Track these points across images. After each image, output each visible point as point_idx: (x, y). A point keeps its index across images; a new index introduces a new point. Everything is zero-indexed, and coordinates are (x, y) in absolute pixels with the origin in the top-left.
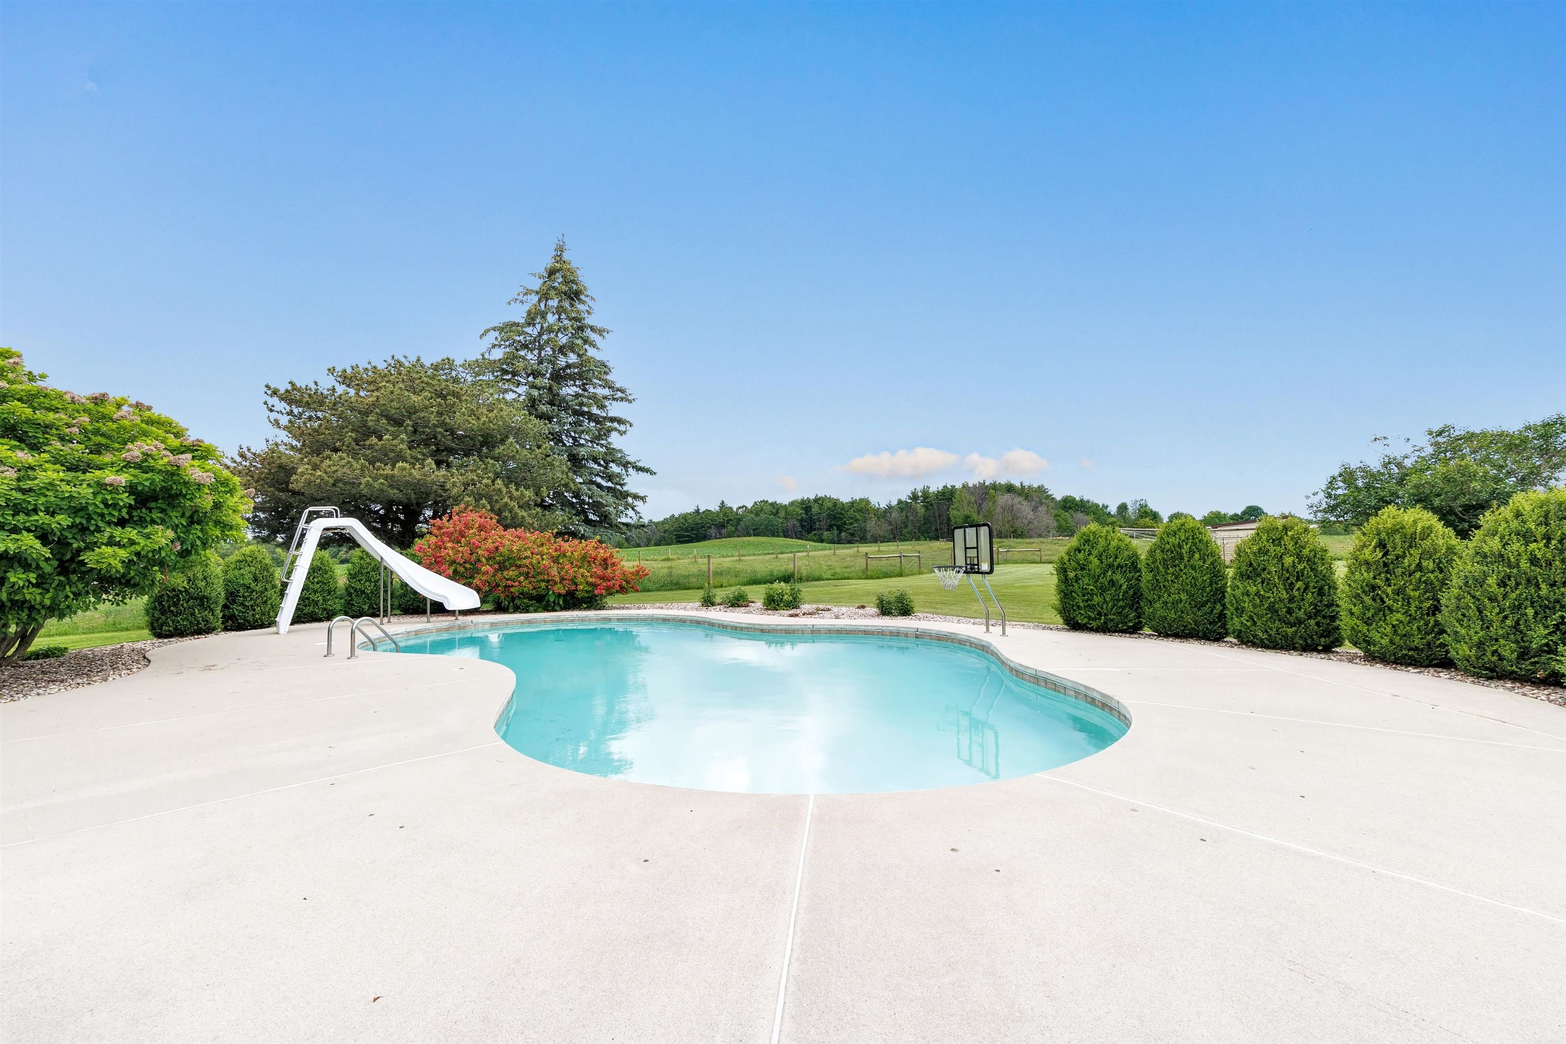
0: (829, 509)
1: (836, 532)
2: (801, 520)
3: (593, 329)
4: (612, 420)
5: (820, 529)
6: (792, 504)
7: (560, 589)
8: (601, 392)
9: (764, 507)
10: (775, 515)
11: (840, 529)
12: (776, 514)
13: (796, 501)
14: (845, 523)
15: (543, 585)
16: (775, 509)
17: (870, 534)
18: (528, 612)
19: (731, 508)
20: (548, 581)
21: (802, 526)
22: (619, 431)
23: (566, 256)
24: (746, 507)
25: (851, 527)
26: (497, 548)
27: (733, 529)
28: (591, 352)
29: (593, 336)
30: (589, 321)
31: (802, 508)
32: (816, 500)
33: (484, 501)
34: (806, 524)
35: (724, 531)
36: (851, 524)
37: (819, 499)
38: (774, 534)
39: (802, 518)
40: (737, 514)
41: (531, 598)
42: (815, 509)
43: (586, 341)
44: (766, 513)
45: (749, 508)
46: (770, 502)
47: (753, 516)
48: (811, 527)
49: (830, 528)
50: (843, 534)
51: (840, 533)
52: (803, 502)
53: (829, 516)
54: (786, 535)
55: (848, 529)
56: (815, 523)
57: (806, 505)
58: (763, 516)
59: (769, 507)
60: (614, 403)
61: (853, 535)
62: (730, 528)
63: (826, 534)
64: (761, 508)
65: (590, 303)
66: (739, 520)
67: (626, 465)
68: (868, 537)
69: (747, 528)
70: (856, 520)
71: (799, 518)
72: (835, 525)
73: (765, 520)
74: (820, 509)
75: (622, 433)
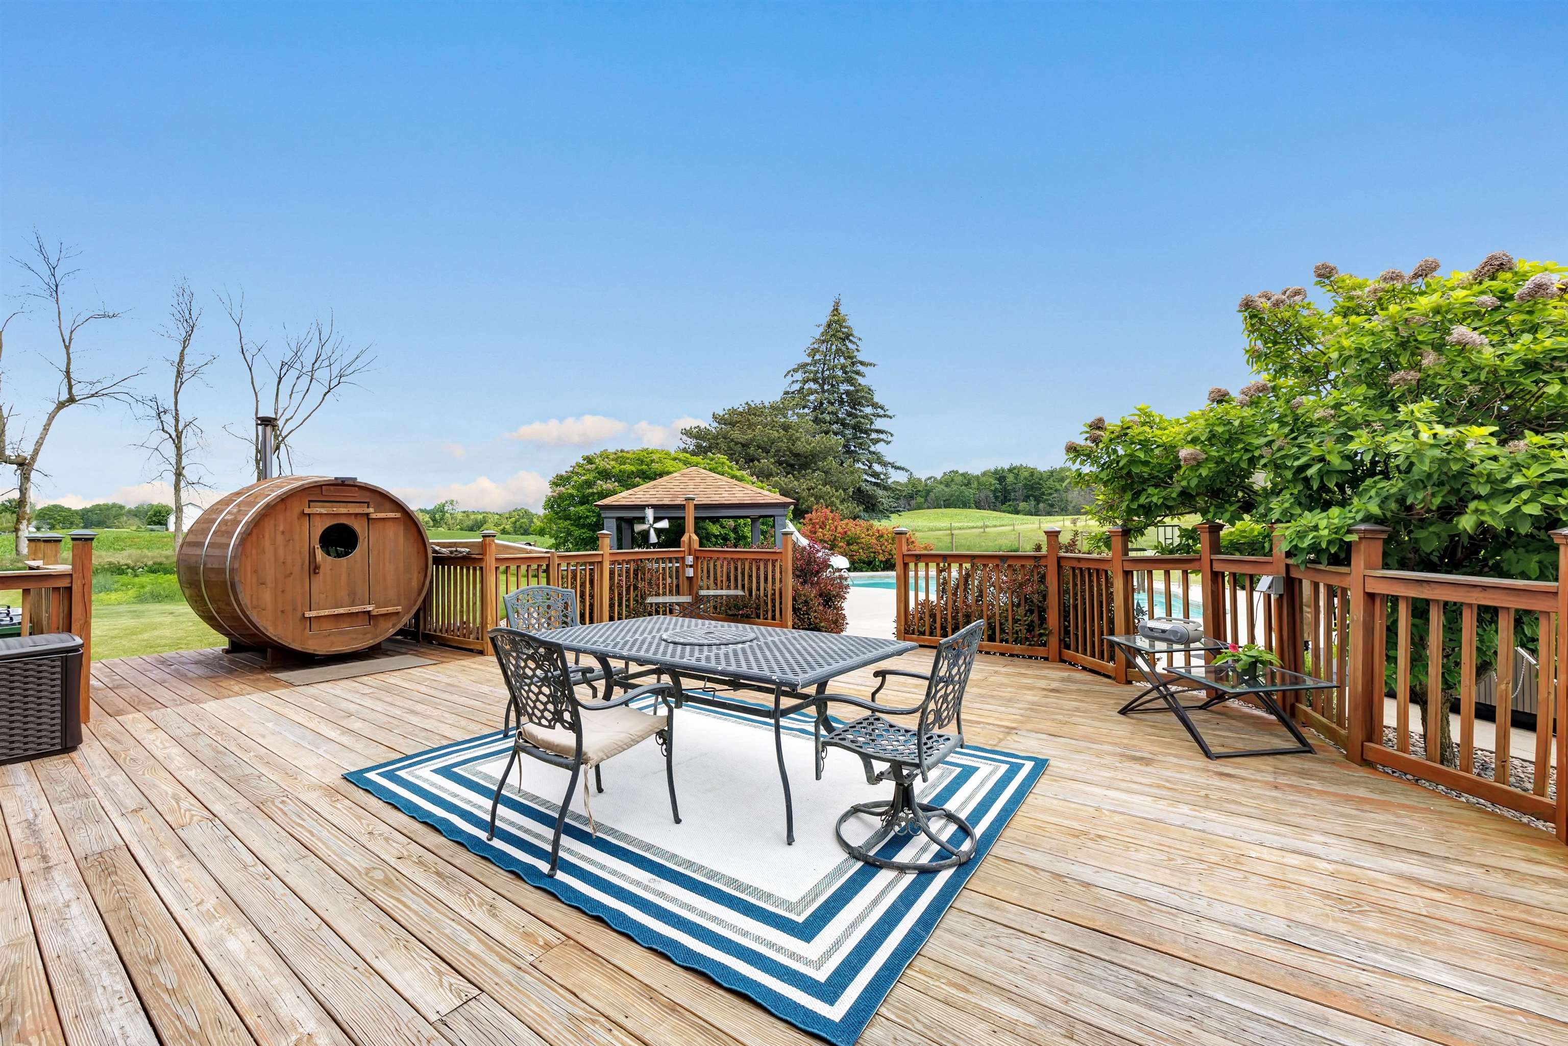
0: (1025, 478)
1: (1033, 503)
2: (995, 491)
3: (862, 363)
4: (879, 431)
5: (1015, 500)
6: (984, 474)
7: (881, 557)
8: (869, 410)
9: (955, 478)
10: (966, 485)
11: (1038, 500)
12: (968, 484)
13: (989, 471)
14: (1043, 494)
15: (872, 555)
16: (967, 480)
17: (1072, 505)
18: (862, 571)
19: (919, 480)
20: (875, 553)
21: (996, 497)
22: (885, 441)
23: (843, 310)
24: (935, 479)
25: (1051, 497)
26: (846, 532)
27: (922, 500)
28: (861, 380)
29: (860, 368)
30: (860, 357)
31: (996, 479)
32: (1010, 470)
33: (822, 501)
34: (999, 494)
35: (913, 503)
36: (1051, 494)
37: (1014, 468)
38: (965, 505)
39: (996, 489)
40: (926, 485)
41: (864, 563)
42: (1010, 478)
43: (858, 373)
44: (956, 484)
45: (939, 478)
46: (960, 472)
47: (943, 487)
48: (1005, 497)
49: (1026, 498)
50: (1041, 505)
51: (1038, 504)
52: (996, 472)
53: (1025, 485)
54: (979, 506)
55: (1047, 500)
56: (1009, 493)
57: (1000, 476)
58: (954, 487)
59: (960, 478)
60: (879, 419)
61: (1052, 506)
62: (920, 500)
63: (1022, 505)
64: (949, 480)
65: (859, 343)
66: (928, 492)
67: (885, 464)
68: (1070, 508)
69: (937, 498)
70: (1056, 490)
71: (993, 488)
72: (1032, 495)
73: (956, 491)
74: (1016, 478)
75: (888, 443)
